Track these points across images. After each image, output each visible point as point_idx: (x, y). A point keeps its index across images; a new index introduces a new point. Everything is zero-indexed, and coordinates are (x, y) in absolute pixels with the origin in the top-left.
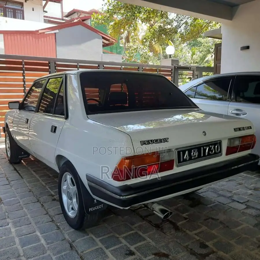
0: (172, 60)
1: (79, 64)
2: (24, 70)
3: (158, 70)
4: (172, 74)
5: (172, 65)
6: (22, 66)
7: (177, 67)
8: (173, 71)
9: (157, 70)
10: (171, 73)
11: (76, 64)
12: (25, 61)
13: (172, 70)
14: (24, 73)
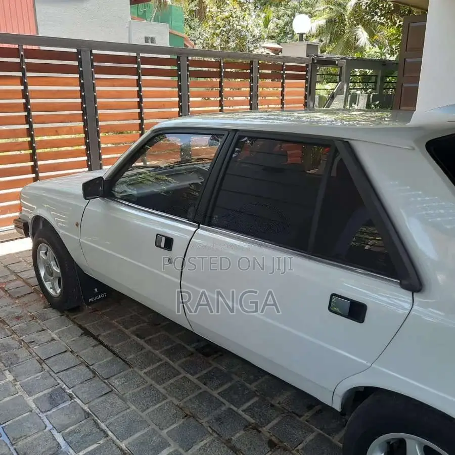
0: (308, 45)
1: (141, 55)
2: (24, 69)
3: (285, 67)
4: (306, 75)
5: (308, 56)
6: (18, 60)
7: (317, 60)
8: (309, 69)
9: (283, 66)
10: (305, 73)
11: (135, 54)
12: (24, 47)
13: (307, 66)
14: (24, 76)
